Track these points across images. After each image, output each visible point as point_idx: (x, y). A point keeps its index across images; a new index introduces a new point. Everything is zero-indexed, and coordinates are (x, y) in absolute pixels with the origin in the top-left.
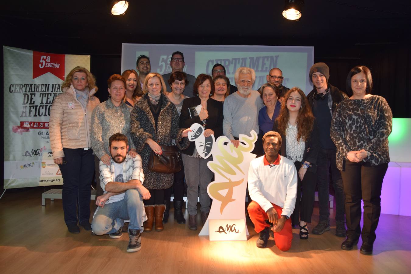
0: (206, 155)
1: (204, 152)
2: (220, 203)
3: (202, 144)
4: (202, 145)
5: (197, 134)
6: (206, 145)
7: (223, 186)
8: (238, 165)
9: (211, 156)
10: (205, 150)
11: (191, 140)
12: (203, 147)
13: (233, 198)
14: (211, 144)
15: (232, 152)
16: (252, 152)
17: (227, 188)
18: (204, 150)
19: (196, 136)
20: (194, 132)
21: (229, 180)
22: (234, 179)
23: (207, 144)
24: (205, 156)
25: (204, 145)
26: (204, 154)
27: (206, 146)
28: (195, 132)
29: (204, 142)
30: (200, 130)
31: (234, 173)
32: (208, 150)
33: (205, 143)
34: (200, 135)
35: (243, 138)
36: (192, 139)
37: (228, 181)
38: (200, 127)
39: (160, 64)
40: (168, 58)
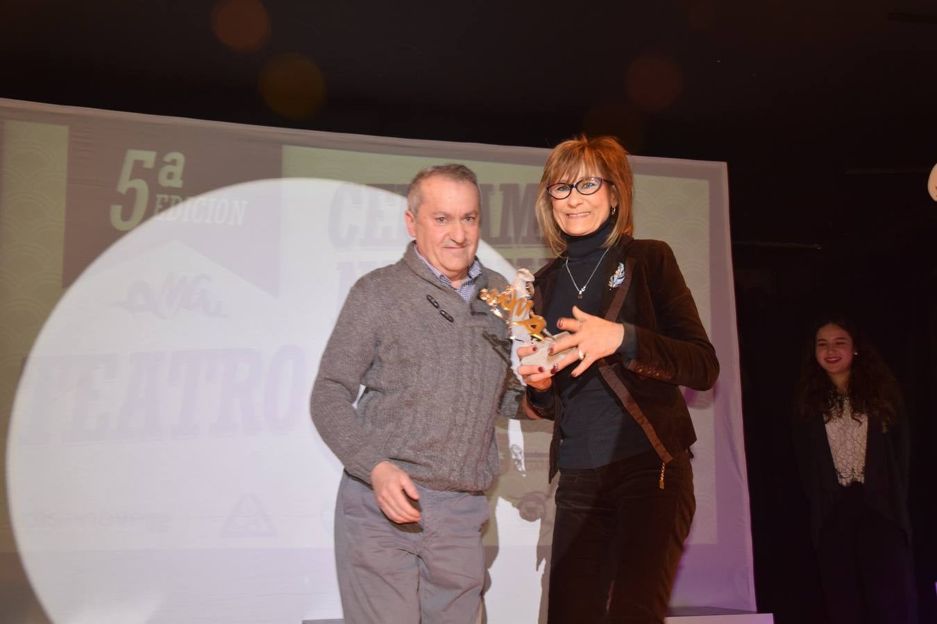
39: (124, 185)
40: (160, 163)
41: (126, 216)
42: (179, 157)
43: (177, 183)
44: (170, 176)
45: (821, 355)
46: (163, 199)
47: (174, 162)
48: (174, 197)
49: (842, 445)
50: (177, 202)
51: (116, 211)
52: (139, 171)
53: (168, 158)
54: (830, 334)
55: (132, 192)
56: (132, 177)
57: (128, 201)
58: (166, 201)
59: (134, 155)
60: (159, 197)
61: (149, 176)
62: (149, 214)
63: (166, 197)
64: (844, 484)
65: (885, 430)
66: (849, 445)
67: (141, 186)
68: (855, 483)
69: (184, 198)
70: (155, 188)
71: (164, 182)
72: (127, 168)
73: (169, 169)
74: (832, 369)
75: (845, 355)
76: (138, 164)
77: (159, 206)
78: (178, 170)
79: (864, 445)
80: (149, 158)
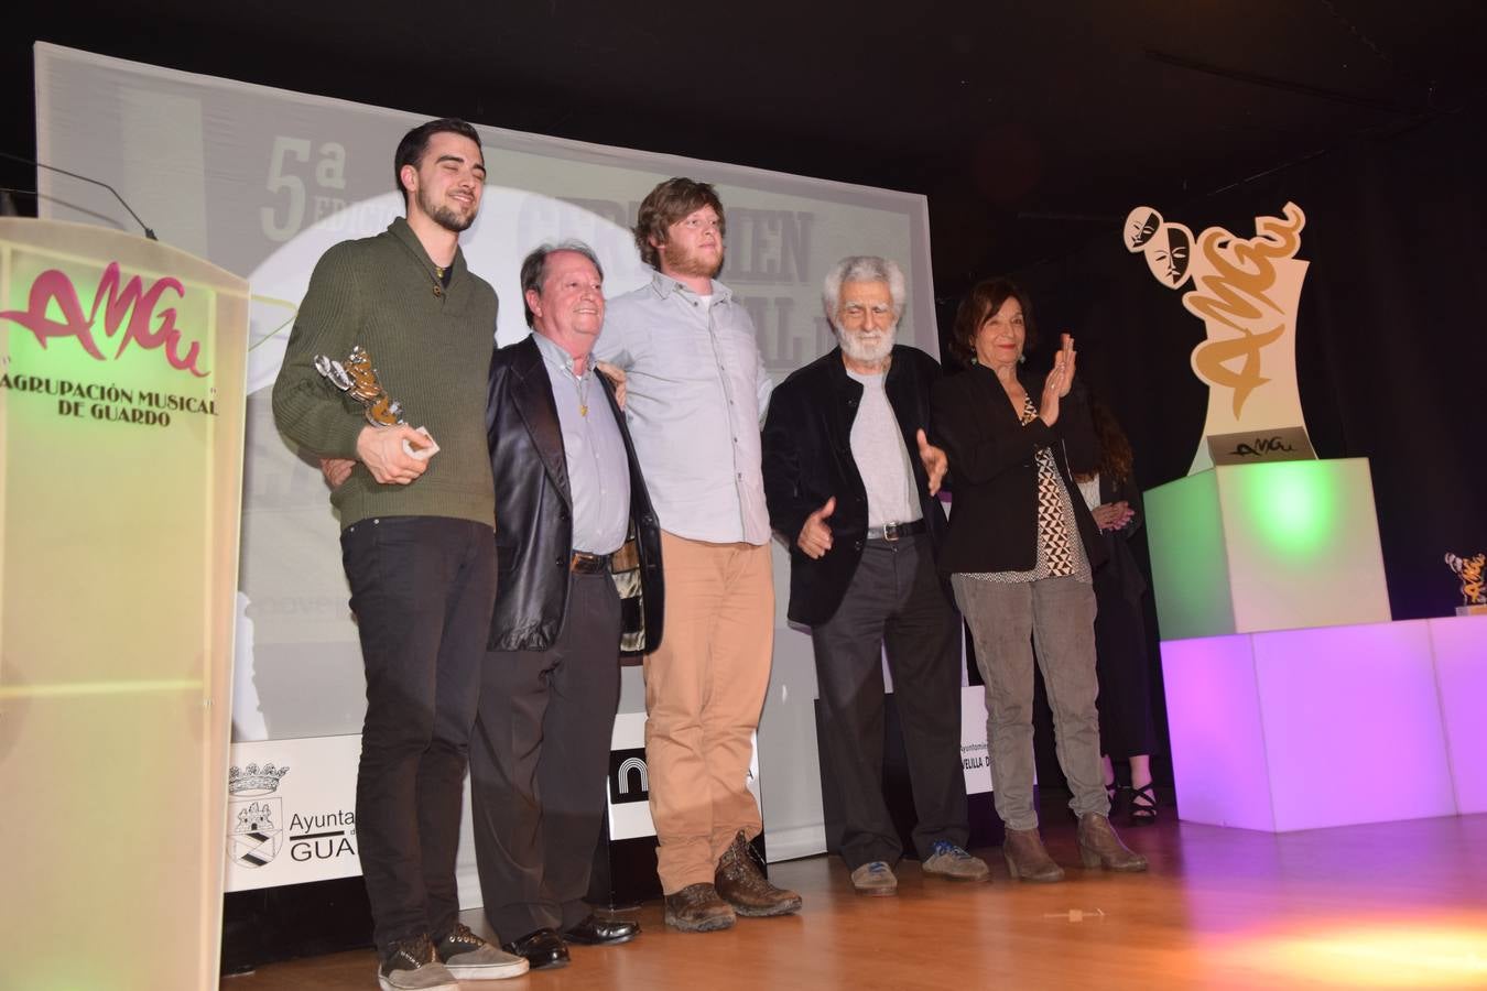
0: (1176, 279)
1: (1170, 273)
2: (1230, 392)
3: (1162, 254)
4: (1164, 257)
5: (1146, 232)
6: (1172, 255)
7: (1230, 349)
8: (1263, 293)
9: (1191, 278)
10: (1173, 267)
11: (1133, 250)
12: (1168, 261)
13: (1262, 375)
14: (1186, 252)
15: (1242, 261)
16: (1296, 257)
17: (1242, 353)
18: (1170, 267)
19: (1145, 238)
20: (1138, 228)
21: (1246, 331)
22: (1257, 327)
23: (1177, 252)
24: (1175, 283)
25: (1168, 255)
26: (1171, 277)
27: (1174, 258)
28: (1141, 228)
29: (1167, 249)
30: (1153, 223)
31: (1256, 314)
32: (1181, 265)
33: (1171, 249)
34: (1153, 233)
35: (1267, 226)
36: (1136, 245)
37: (1243, 335)
38: (1152, 215)
39: (276, 181)
40: (316, 156)
41: (281, 222)
42: (338, 149)
43: (339, 182)
44: (330, 173)
46: (323, 203)
47: (332, 156)
48: (337, 201)
50: (340, 208)
51: (268, 215)
52: (291, 165)
53: (325, 150)
55: (285, 193)
56: (285, 172)
57: (282, 201)
58: (327, 205)
59: (284, 144)
60: (319, 199)
61: (305, 170)
62: (308, 222)
63: (326, 200)
67: (295, 183)
69: (349, 204)
70: (313, 189)
71: (324, 182)
72: (277, 163)
73: (327, 164)
76: (290, 156)
77: (319, 212)
78: (338, 166)
80: (302, 148)
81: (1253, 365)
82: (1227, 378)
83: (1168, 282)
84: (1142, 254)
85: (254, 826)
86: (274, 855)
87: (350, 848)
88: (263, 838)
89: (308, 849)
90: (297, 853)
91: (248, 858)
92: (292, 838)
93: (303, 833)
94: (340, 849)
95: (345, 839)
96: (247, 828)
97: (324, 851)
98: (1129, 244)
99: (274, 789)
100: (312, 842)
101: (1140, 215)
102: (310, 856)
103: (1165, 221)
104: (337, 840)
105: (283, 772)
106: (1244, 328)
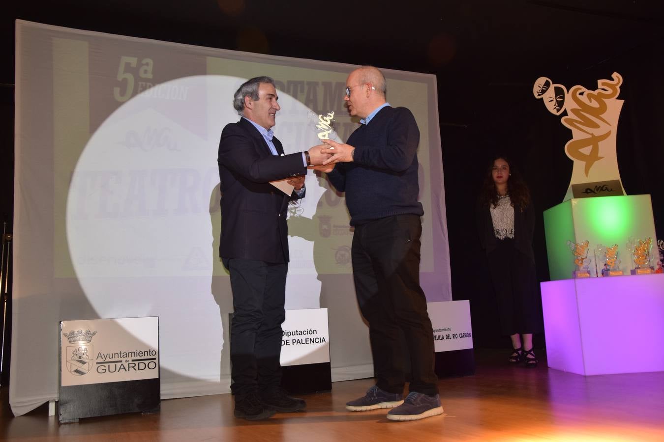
0: (558, 110)
1: (555, 108)
2: (583, 163)
3: (552, 99)
4: (552, 100)
6: (556, 99)
7: (584, 143)
8: (600, 116)
9: (565, 110)
10: (557, 105)
11: (537, 97)
12: (553, 103)
13: (599, 155)
14: (563, 98)
15: (591, 101)
16: (618, 98)
17: (590, 145)
18: (555, 105)
19: (543, 92)
20: (540, 87)
21: (592, 134)
22: (597, 132)
23: (559, 98)
24: (557, 112)
25: (554, 99)
26: (556, 109)
27: (557, 101)
28: (542, 87)
29: (554, 96)
30: (547, 84)
31: (597, 126)
33: (556, 97)
34: (547, 89)
35: (603, 84)
36: (539, 95)
37: (590, 136)
38: (547, 81)
39: (121, 76)
40: (140, 64)
41: (123, 93)
42: (150, 61)
43: (150, 76)
44: (146, 72)
45: (495, 174)
46: (142, 85)
47: (147, 64)
48: (148, 84)
49: (501, 219)
50: (150, 87)
51: (117, 90)
52: (128, 68)
53: (144, 62)
54: (500, 163)
55: (125, 81)
56: (125, 72)
57: (123, 85)
58: (144, 86)
59: (125, 59)
60: (140, 83)
61: (135, 71)
62: (135, 93)
63: (144, 83)
64: (502, 239)
65: (522, 211)
66: (505, 220)
67: (130, 77)
68: (507, 239)
69: (154, 85)
70: (137, 78)
71: (143, 75)
72: (122, 68)
73: (145, 68)
74: (500, 181)
75: (505, 174)
76: (128, 65)
77: (140, 89)
78: (150, 68)
79: (513, 220)
80: (133, 61)
81: (595, 150)
82: (582, 157)
83: (554, 112)
84: (542, 99)
85: (80, 357)
86: (89, 370)
87: (124, 368)
88: (84, 363)
89: (105, 368)
90: (100, 370)
91: (77, 371)
92: (97, 363)
93: (102, 361)
94: (120, 369)
95: (122, 364)
96: (76, 358)
97: (112, 369)
98: (536, 95)
99: (90, 341)
100: (107, 365)
101: (541, 81)
102: (105, 372)
103: (553, 84)
104: (119, 365)
105: (94, 334)
106: (591, 133)
